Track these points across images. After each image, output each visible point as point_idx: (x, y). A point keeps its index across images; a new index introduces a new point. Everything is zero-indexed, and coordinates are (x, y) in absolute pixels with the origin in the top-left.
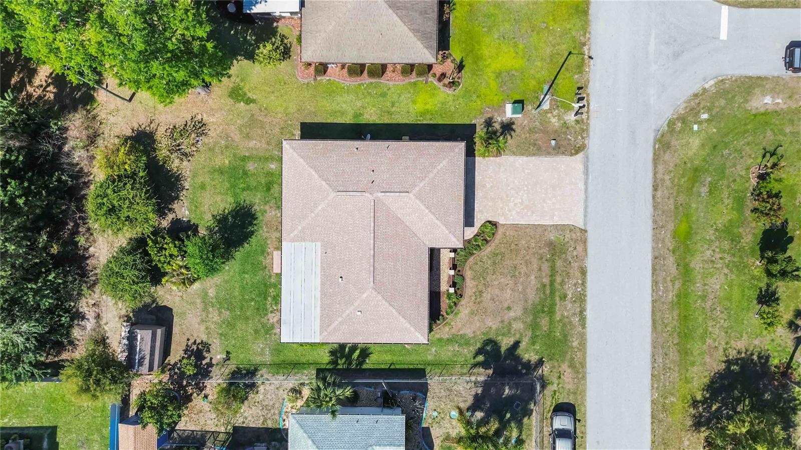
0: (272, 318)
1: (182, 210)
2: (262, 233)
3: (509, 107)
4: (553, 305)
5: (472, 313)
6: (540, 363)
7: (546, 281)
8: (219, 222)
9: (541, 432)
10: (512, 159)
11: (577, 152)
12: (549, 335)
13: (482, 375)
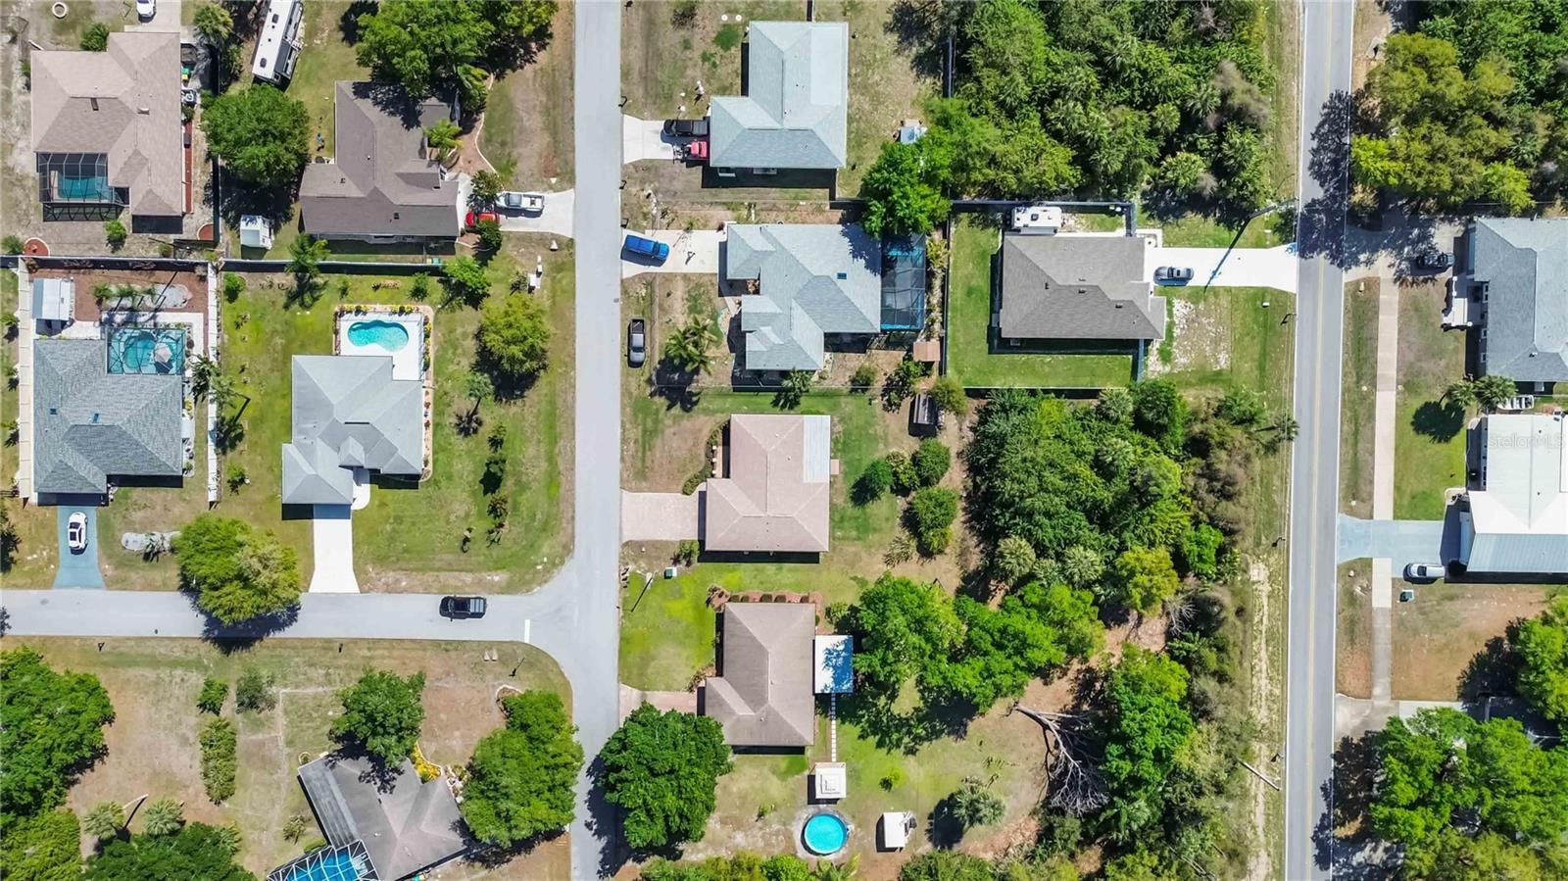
0: (839, 428)
1: (901, 503)
2: (845, 488)
3: (675, 574)
4: (643, 436)
5: (700, 431)
6: (652, 395)
7: (648, 453)
8: (876, 495)
9: (652, 348)
10: (673, 539)
11: (627, 543)
12: (646, 415)
13: (693, 388)
